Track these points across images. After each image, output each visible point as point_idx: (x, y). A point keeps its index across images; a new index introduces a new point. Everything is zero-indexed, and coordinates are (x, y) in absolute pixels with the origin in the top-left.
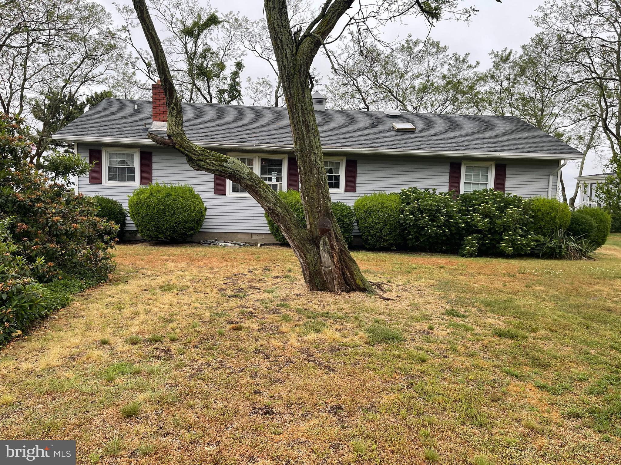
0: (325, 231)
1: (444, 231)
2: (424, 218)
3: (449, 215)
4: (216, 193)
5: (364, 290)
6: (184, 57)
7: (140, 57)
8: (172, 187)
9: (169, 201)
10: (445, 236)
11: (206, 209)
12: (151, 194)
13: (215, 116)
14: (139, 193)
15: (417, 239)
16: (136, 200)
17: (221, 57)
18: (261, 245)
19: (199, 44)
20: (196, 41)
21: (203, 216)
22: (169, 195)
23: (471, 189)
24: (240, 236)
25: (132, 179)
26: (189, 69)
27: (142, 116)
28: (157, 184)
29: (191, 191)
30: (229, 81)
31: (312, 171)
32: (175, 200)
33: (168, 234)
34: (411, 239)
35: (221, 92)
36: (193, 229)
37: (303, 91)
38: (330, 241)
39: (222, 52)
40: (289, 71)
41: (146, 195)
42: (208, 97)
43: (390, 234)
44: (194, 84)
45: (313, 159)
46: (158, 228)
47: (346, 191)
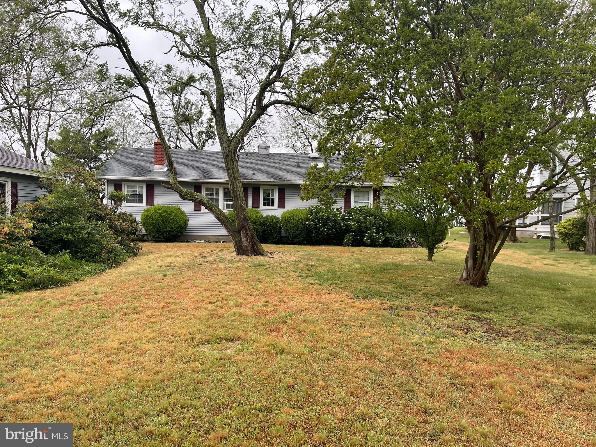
0: (244, 227)
1: (332, 231)
2: (320, 223)
3: (335, 222)
4: (195, 209)
5: (262, 254)
6: (171, 108)
7: (138, 110)
8: (167, 207)
9: (166, 215)
10: (334, 234)
11: (188, 220)
12: (155, 211)
13: (195, 160)
14: (148, 210)
15: (317, 236)
16: (146, 215)
17: (200, 106)
18: (223, 242)
19: (182, 98)
20: (180, 96)
21: (187, 224)
22: (166, 211)
23: (357, 205)
24: (210, 237)
25: (141, 201)
26: (175, 116)
27: (147, 160)
28: (158, 205)
29: (179, 209)
30: (205, 125)
31: (238, 199)
32: (169, 214)
33: (165, 235)
34: (314, 237)
35: (200, 133)
36: (180, 232)
37: (233, 162)
38: (246, 232)
39: (200, 103)
40: (227, 154)
41: (152, 212)
42: (190, 137)
43: (301, 234)
44: (180, 128)
45: (238, 194)
46: (159, 231)
47: (278, 208)
